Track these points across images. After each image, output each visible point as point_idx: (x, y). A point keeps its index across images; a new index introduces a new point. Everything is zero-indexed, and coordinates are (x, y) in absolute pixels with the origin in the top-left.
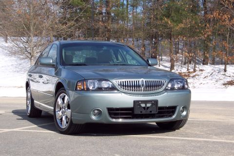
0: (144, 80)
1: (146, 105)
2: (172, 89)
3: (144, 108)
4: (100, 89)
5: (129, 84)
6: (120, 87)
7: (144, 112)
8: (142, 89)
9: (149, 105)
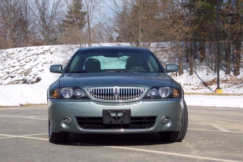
0: (118, 88)
1: (117, 115)
3: (114, 118)
4: (74, 98)
5: (104, 93)
6: (91, 95)
7: (114, 122)
8: (116, 97)
9: (120, 115)
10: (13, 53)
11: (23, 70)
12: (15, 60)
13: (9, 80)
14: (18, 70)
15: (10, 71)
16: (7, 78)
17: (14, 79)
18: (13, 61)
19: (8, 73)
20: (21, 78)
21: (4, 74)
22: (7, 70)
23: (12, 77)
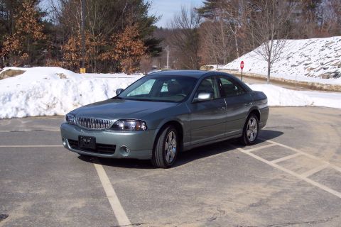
1: (87, 141)
2: (127, 128)
3: (84, 143)
7: (85, 146)
10: (332, 42)
11: (337, 61)
12: (333, 50)
13: (322, 71)
14: (332, 61)
15: (324, 62)
16: (319, 70)
17: (327, 71)
18: (331, 51)
19: (322, 64)
20: (334, 70)
21: (317, 66)
22: (322, 61)
23: (325, 69)
